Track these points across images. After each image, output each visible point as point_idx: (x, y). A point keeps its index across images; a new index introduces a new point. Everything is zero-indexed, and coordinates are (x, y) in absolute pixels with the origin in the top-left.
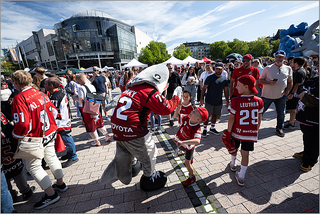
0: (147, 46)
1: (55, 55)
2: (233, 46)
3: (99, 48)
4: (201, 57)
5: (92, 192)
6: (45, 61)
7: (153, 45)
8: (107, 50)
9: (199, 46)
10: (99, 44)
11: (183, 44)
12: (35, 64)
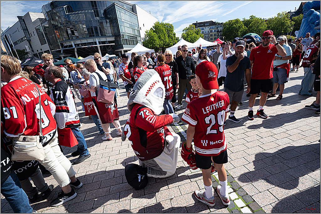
0: (151, 28)
1: (47, 44)
2: (250, 24)
3: (97, 33)
4: (213, 39)
5: (110, 187)
6: (38, 51)
7: (158, 26)
8: (106, 35)
9: (211, 27)
10: (96, 28)
11: (193, 24)
12: (27, 55)
